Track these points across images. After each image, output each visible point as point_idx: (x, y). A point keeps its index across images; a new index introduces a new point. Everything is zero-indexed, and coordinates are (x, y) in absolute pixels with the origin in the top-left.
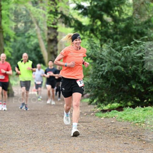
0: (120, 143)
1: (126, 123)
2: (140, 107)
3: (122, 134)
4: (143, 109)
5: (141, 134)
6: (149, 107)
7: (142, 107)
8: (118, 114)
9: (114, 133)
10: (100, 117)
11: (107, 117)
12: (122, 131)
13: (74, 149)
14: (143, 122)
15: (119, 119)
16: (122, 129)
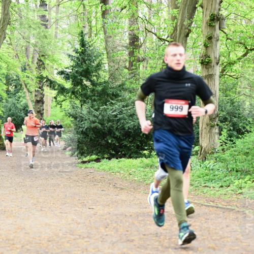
0: (98, 190)
1: (103, 172)
2: (115, 159)
3: (99, 183)
4: (117, 160)
5: (116, 182)
6: (123, 159)
7: (117, 158)
8: (96, 165)
9: (93, 181)
10: (81, 167)
11: (86, 168)
12: (100, 180)
13: (58, 195)
14: (118, 172)
15: (97, 170)
16: (99, 178)
